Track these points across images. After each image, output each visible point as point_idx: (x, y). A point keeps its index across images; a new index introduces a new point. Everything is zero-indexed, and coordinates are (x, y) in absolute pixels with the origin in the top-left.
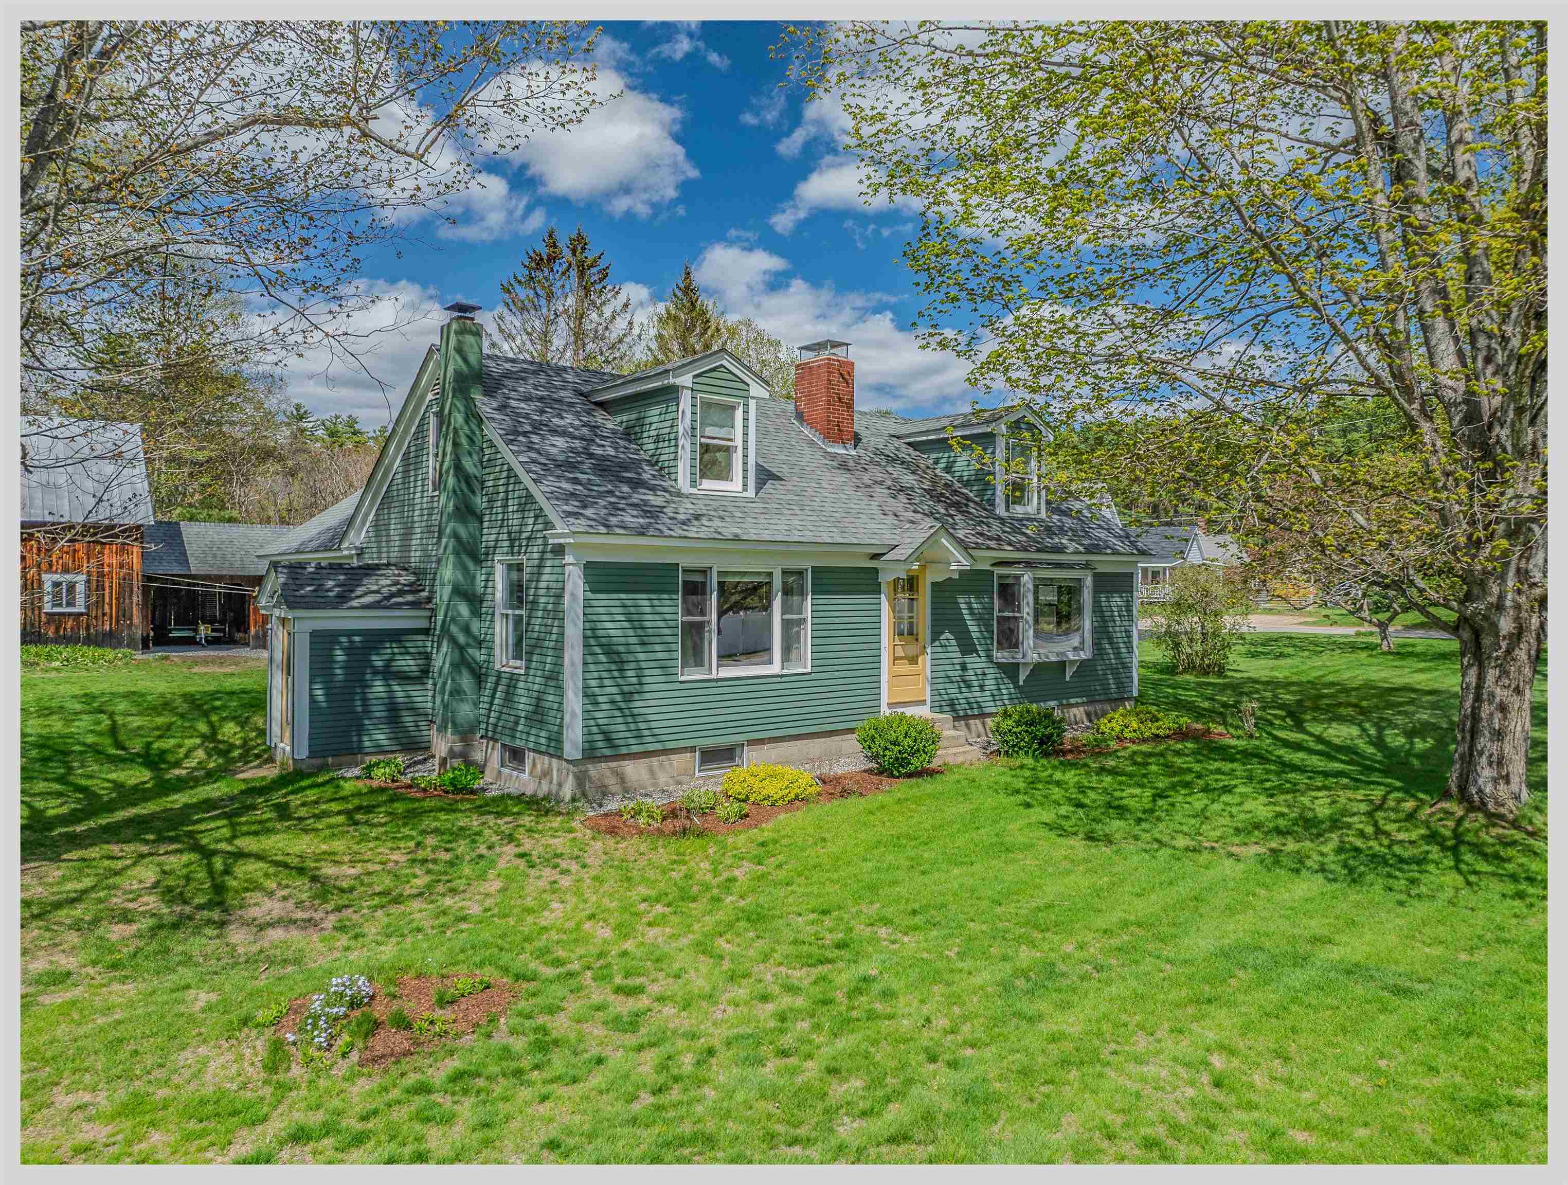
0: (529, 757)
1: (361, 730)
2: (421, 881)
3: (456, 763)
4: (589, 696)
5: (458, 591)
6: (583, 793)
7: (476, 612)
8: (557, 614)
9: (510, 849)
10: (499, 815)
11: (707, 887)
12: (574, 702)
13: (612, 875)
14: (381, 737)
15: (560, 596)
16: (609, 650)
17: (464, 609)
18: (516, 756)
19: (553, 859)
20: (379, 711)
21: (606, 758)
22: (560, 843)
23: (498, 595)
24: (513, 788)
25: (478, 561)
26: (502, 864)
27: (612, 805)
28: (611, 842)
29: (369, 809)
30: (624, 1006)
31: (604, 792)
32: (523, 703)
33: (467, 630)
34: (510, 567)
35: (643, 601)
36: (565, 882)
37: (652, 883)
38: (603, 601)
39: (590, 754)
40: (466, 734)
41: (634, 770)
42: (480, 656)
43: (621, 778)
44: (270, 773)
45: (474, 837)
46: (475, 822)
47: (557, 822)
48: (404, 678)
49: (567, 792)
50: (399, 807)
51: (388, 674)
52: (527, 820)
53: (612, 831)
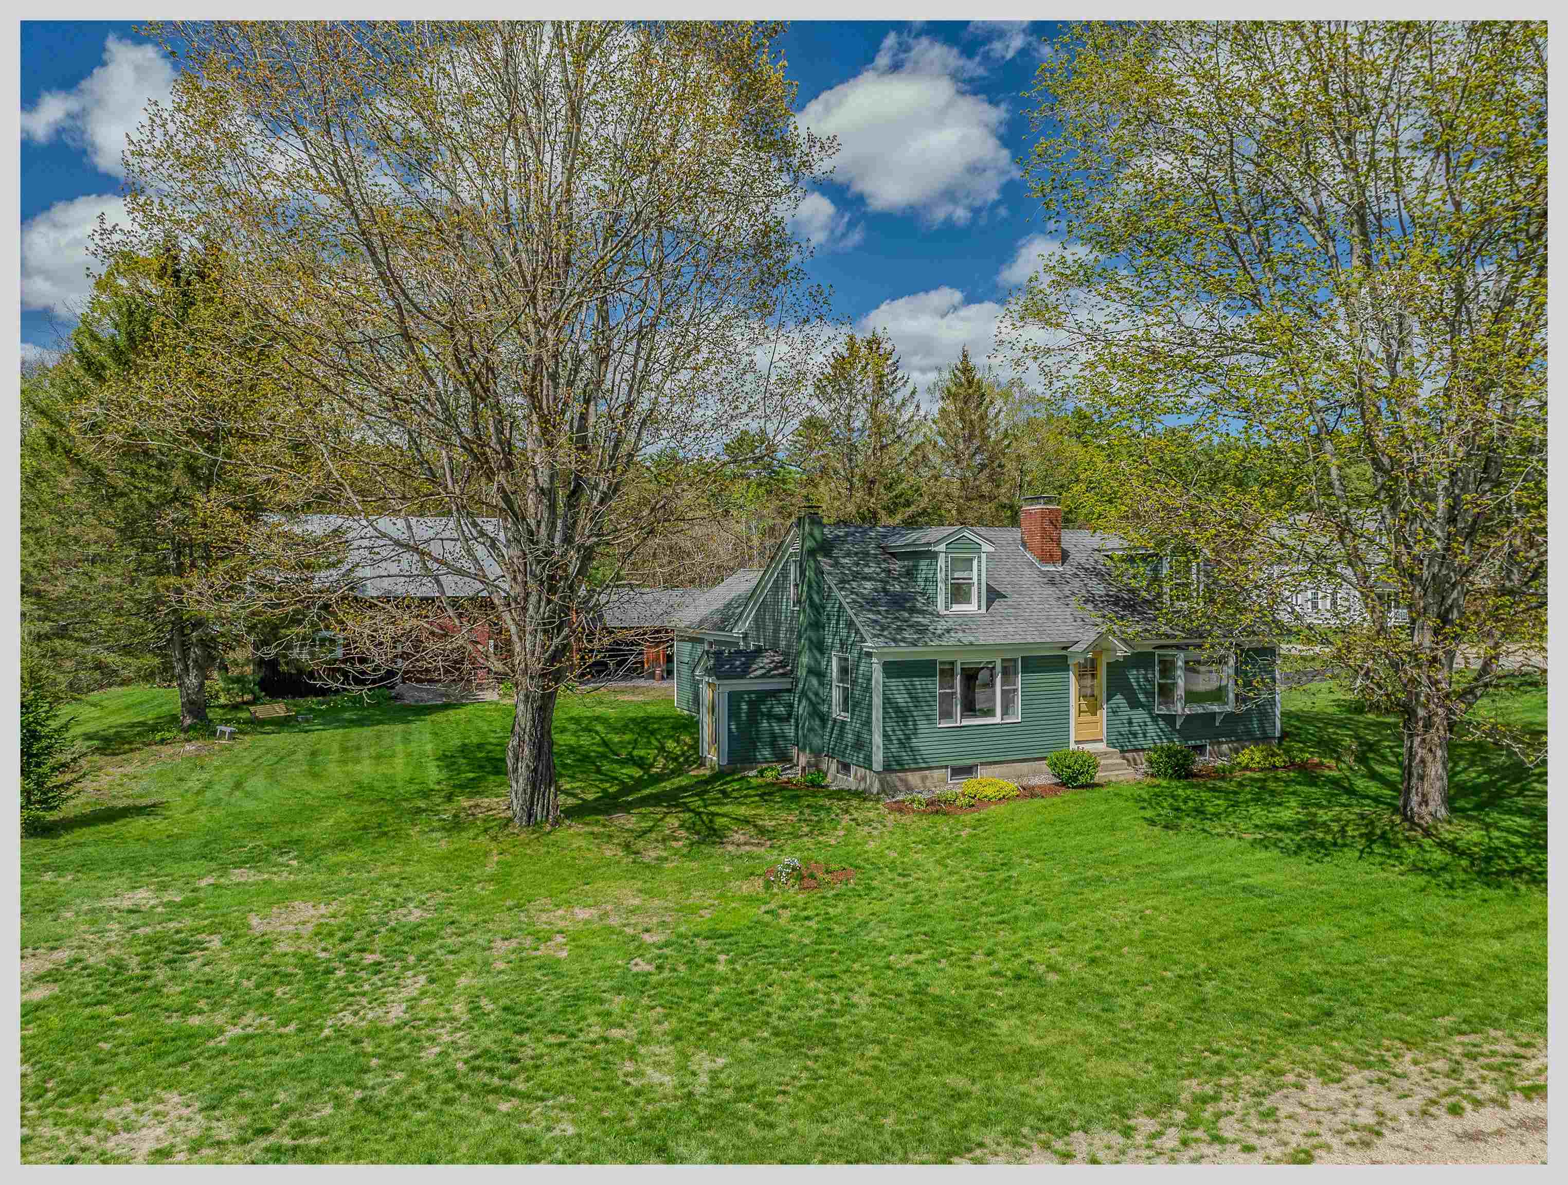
0: (853, 769)
1: (755, 748)
2: (806, 829)
3: (813, 770)
4: (886, 736)
5: (811, 671)
6: (883, 790)
7: (821, 684)
8: (868, 689)
9: (847, 817)
10: (840, 800)
11: (945, 838)
12: (878, 739)
13: (899, 832)
14: (767, 753)
15: (870, 680)
16: (898, 709)
17: (815, 682)
18: (846, 767)
19: (869, 822)
20: (766, 738)
21: (896, 771)
22: (872, 815)
23: (834, 675)
24: (844, 786)
25: (822, 653)
26: (844, 823)
27: (900, 798)
28: (898, 816)
29: (770, 794)
30: (902, 880)
31: (896, 790)
32: (850, 737)
33: (817, 694)
34: (840, 658)
35: (917, 681)
36: (875, 833)
37: (918, 835)
38: (893, 682)
39: (887, 768)
40: (817, 753)
41: (913, 778)
42: (825, 709)
43: (905, 782)
44: (705, 772)
45: (828, 810)
46: (828, 803)
47: (869, 804)
48: (780, 719)
49: (876, 788)
50: (787, 794)
51: (770, 716)
52: (854, 803)
53: (900, 811)
